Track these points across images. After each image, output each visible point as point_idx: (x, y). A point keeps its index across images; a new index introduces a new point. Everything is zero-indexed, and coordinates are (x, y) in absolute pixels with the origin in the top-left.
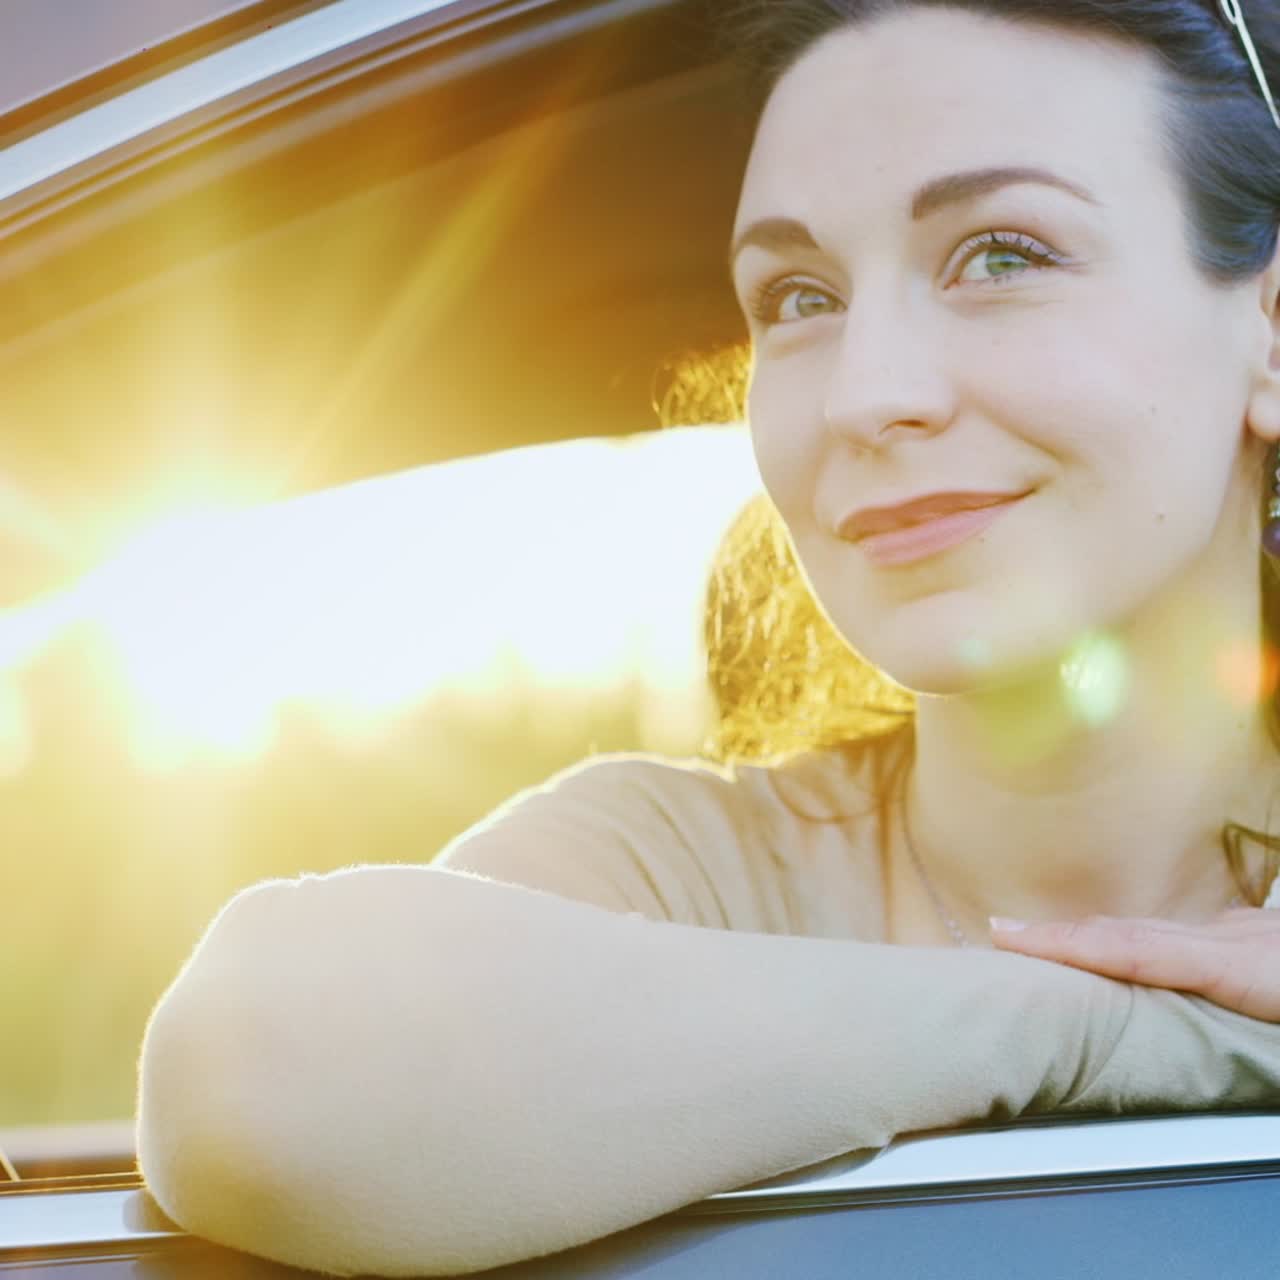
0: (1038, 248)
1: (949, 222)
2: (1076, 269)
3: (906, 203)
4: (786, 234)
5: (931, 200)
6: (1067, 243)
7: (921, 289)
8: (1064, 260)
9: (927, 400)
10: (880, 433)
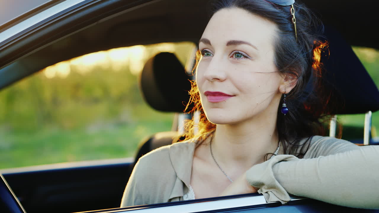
0: (246, 55)
1: (232, 48)
2: (252, 60)
3: (226, 43)
4: (207, 42)
5: (230, 43)
6: (251, 55)
7: (226, 57)
8: (250, 58)
9: (221, 76)
10: (212, 79)
